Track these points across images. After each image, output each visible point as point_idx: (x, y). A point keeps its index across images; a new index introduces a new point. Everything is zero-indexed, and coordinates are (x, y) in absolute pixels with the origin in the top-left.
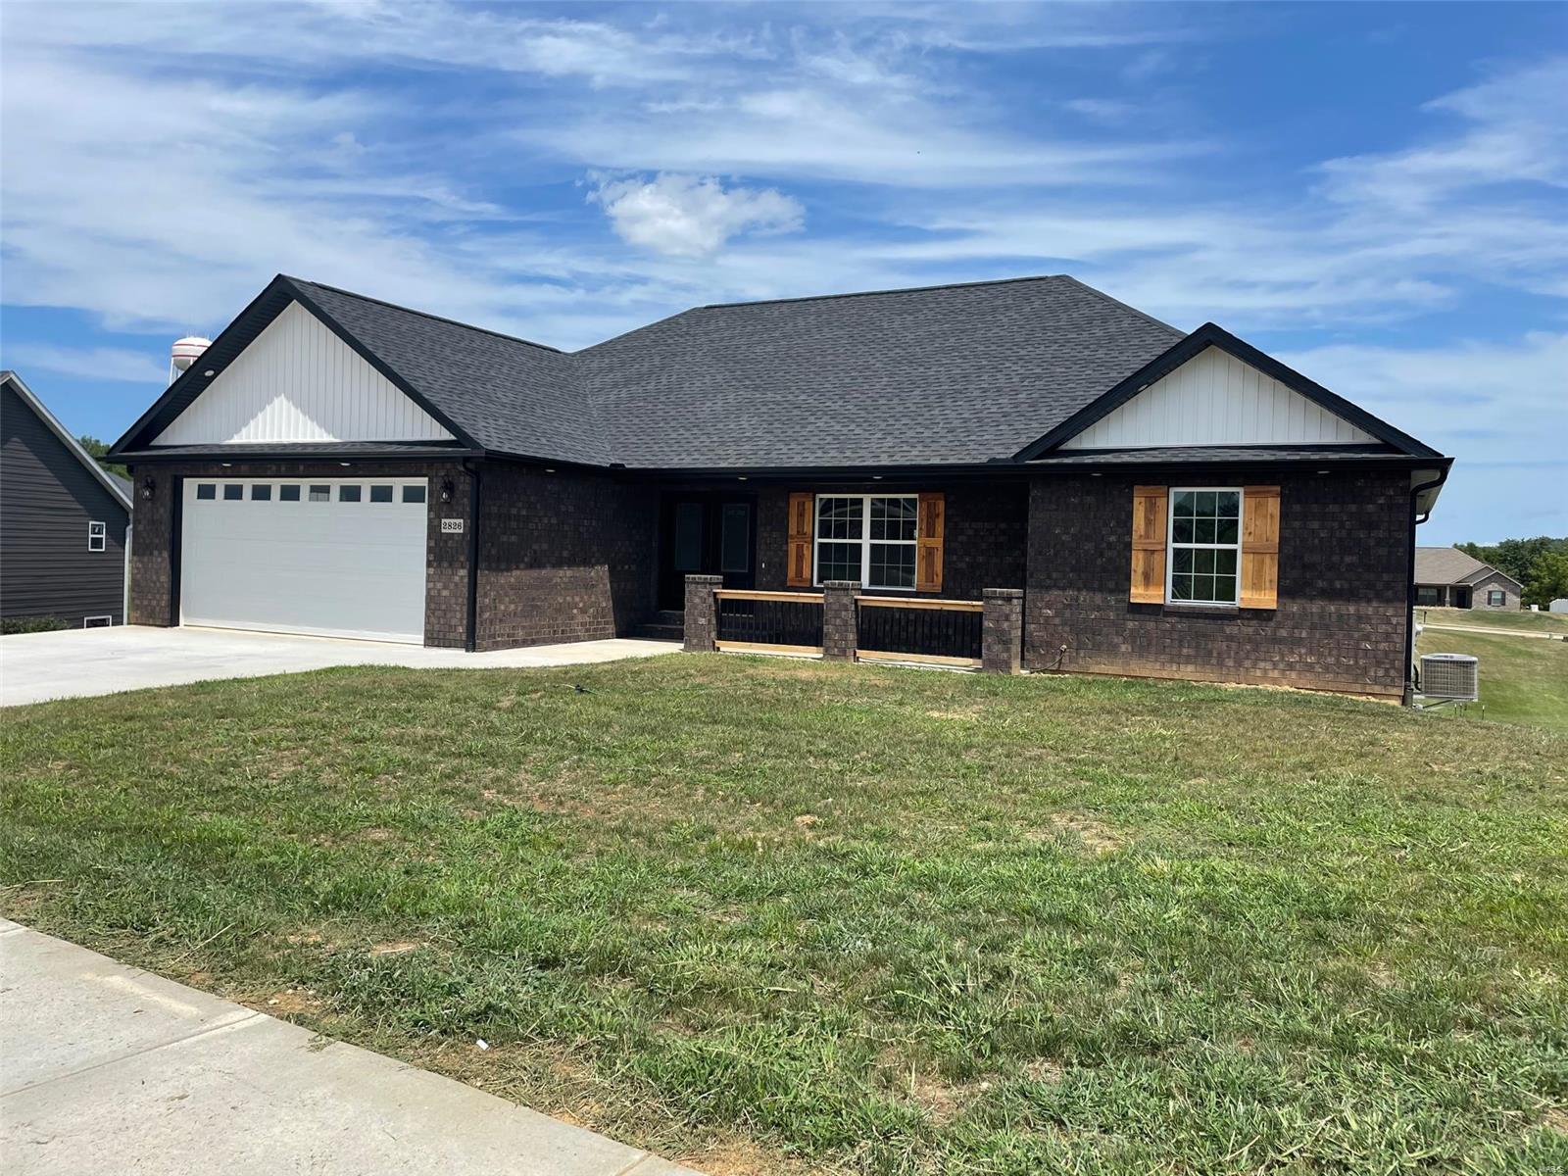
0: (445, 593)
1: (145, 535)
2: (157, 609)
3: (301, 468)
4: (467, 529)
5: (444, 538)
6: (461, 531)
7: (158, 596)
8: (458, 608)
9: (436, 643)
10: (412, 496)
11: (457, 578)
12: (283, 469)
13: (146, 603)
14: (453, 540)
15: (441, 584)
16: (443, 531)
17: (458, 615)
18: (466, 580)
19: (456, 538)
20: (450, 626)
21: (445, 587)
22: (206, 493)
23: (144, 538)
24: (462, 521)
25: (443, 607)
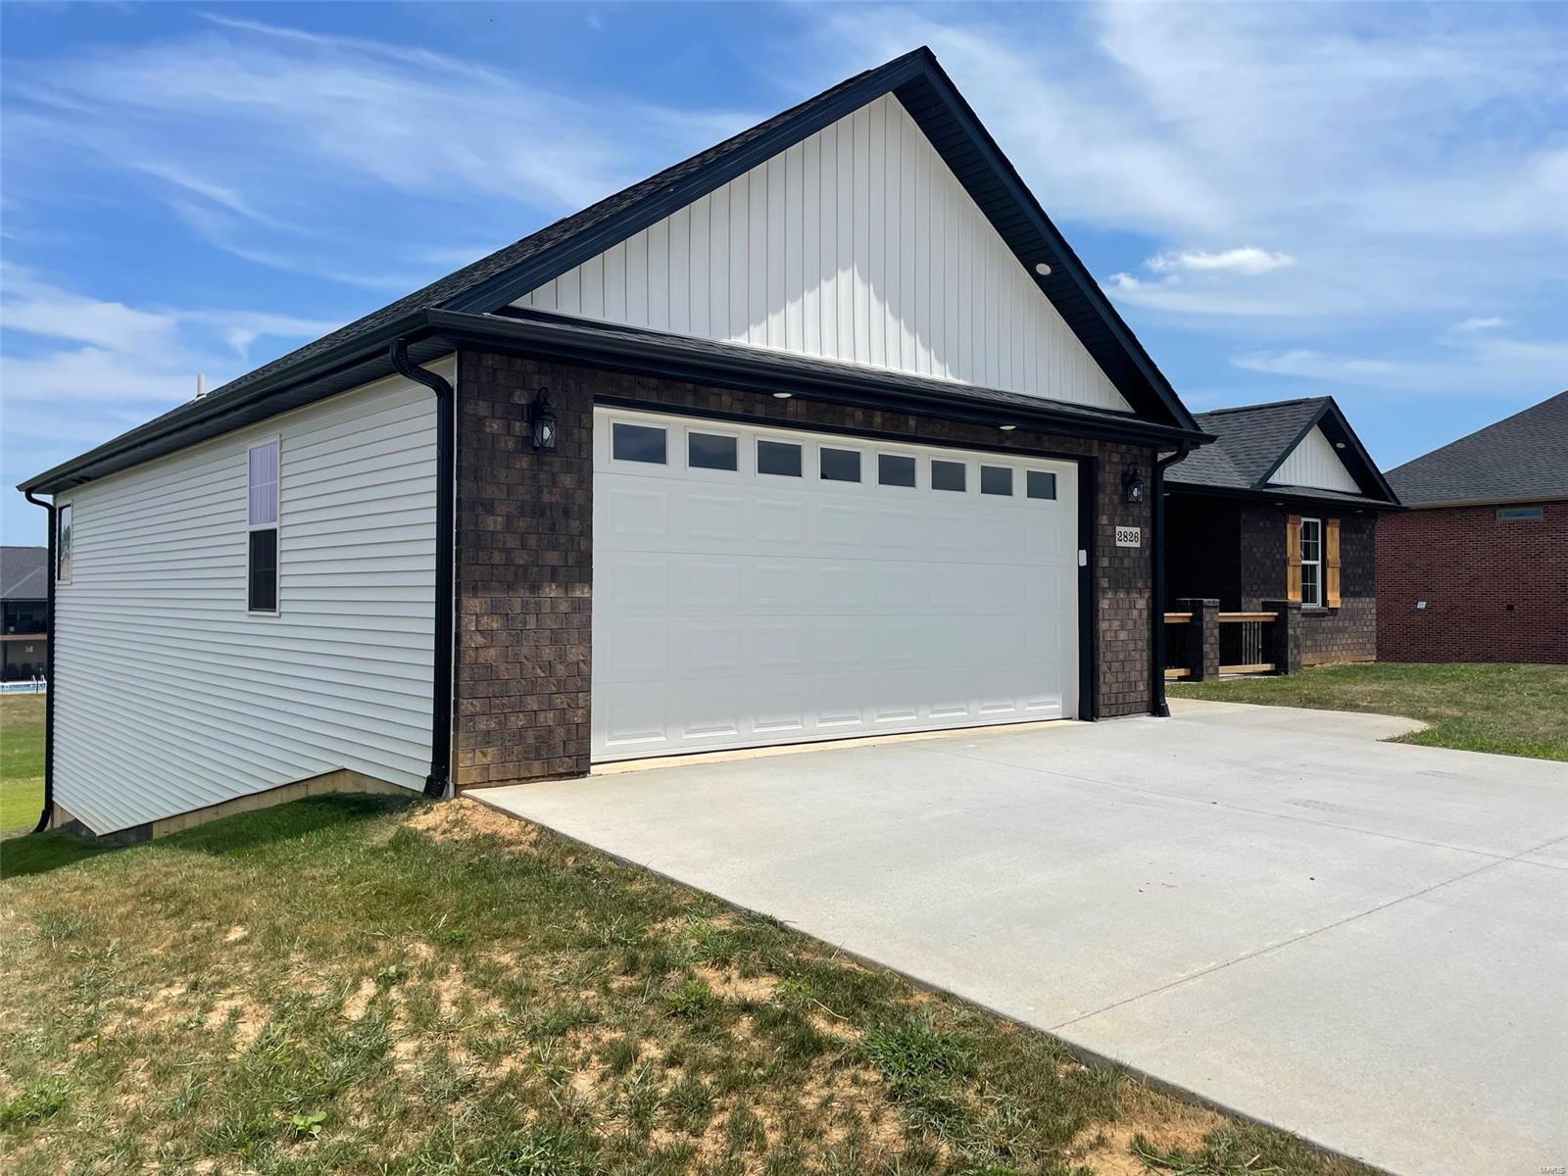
0: (1123, 635)
1: (512, 542)
2: (561, 732)
3: (912, 422)
4: (1145, 542)
5: (1120, 554)
6: (1138, 545)
7: (559, 701)
8: (1138, 656)
9: (1114, 712)
10: (1043, 487)
11: (1135, 613)
12: (878, 419)
13: (518, 722)
14: (1130, 557)
15: (1118, 623)
16: (1118, 544)
17: (1138, 666)
18: (1145, 614)
19: (1132, 554)
20: (1130, 683)
21: (1122, 627)
22: (644, 448)
23: (507, 551)
24: (1138, 530)
25: (1121, 656)
